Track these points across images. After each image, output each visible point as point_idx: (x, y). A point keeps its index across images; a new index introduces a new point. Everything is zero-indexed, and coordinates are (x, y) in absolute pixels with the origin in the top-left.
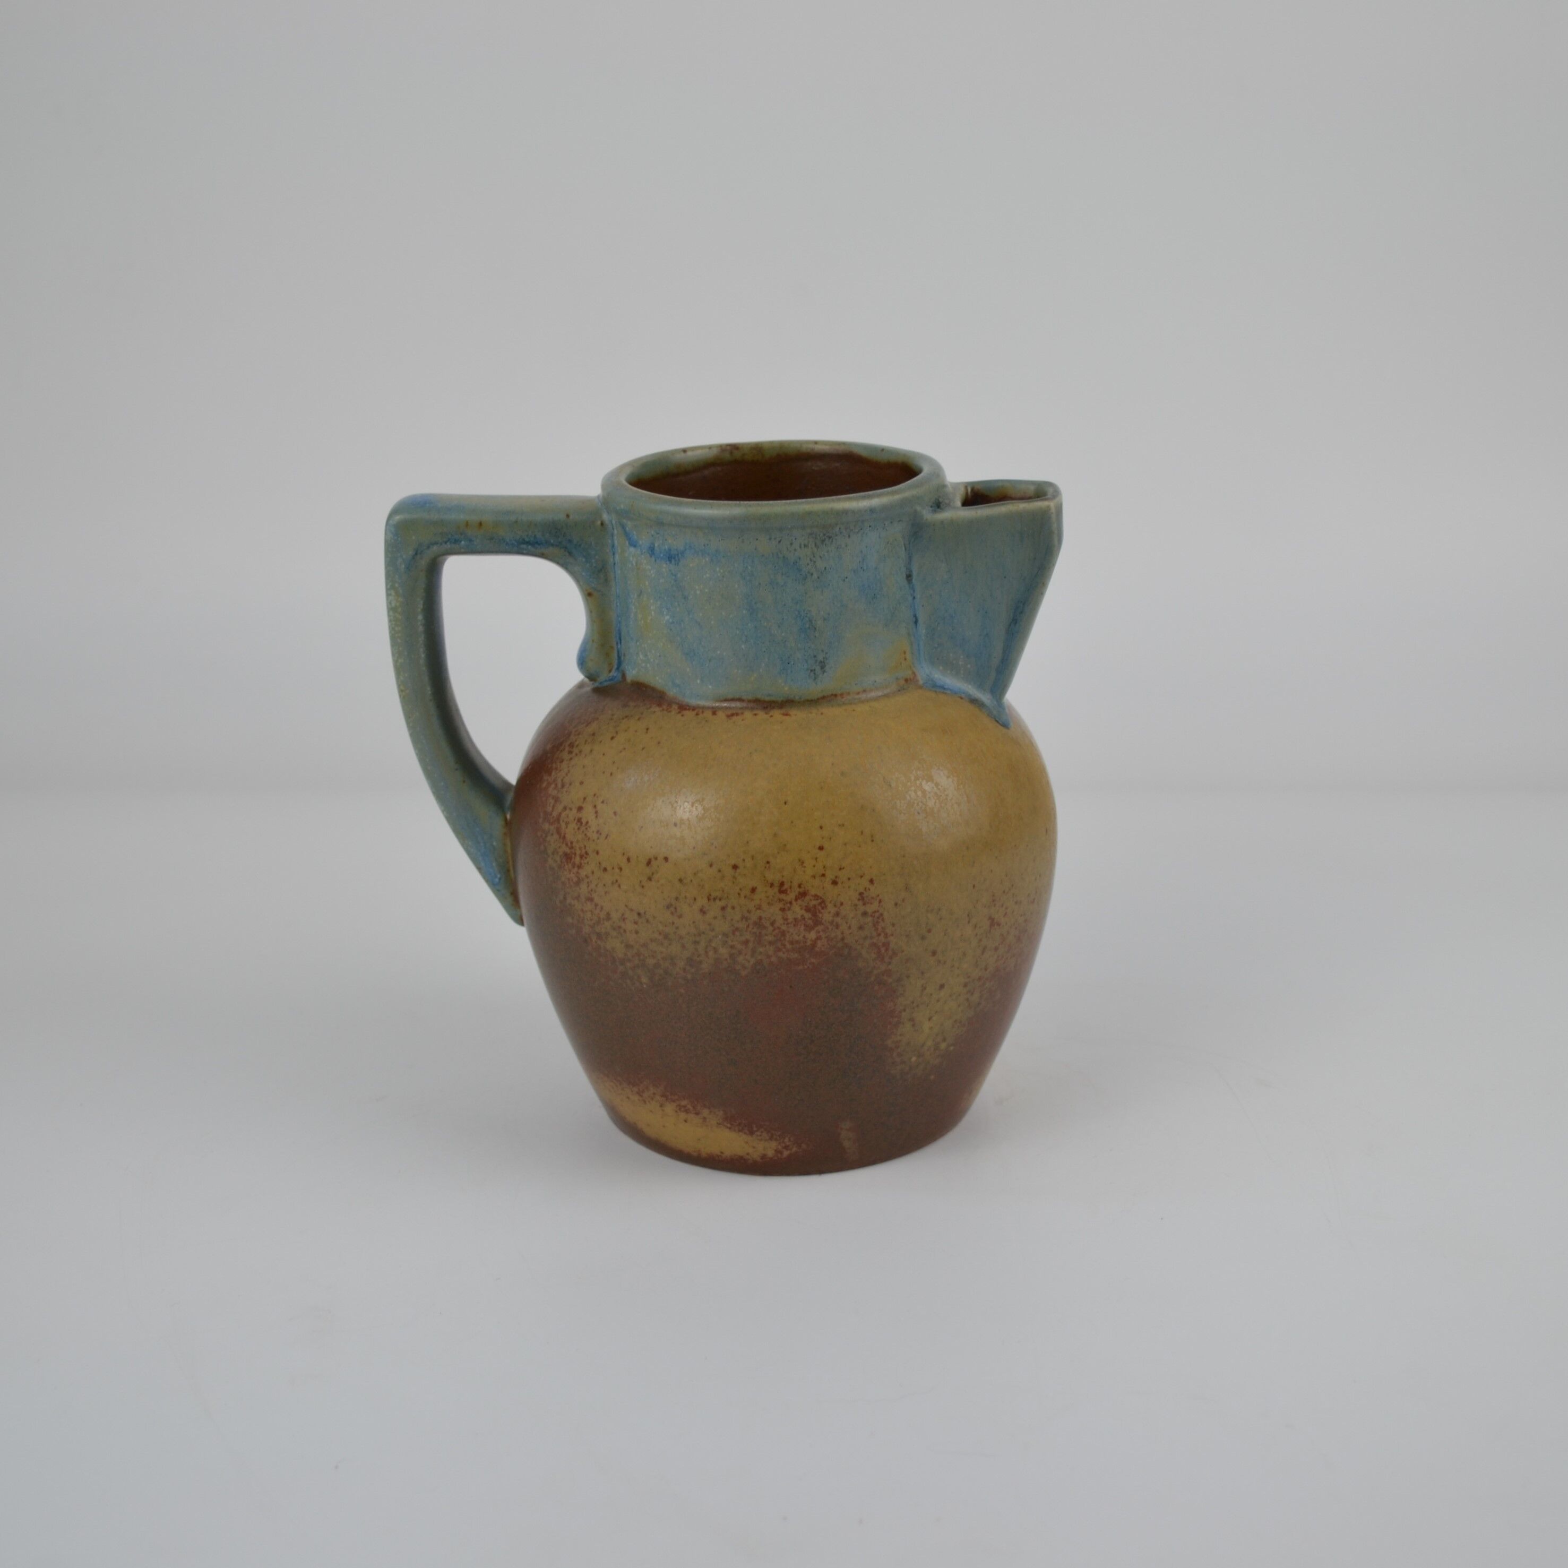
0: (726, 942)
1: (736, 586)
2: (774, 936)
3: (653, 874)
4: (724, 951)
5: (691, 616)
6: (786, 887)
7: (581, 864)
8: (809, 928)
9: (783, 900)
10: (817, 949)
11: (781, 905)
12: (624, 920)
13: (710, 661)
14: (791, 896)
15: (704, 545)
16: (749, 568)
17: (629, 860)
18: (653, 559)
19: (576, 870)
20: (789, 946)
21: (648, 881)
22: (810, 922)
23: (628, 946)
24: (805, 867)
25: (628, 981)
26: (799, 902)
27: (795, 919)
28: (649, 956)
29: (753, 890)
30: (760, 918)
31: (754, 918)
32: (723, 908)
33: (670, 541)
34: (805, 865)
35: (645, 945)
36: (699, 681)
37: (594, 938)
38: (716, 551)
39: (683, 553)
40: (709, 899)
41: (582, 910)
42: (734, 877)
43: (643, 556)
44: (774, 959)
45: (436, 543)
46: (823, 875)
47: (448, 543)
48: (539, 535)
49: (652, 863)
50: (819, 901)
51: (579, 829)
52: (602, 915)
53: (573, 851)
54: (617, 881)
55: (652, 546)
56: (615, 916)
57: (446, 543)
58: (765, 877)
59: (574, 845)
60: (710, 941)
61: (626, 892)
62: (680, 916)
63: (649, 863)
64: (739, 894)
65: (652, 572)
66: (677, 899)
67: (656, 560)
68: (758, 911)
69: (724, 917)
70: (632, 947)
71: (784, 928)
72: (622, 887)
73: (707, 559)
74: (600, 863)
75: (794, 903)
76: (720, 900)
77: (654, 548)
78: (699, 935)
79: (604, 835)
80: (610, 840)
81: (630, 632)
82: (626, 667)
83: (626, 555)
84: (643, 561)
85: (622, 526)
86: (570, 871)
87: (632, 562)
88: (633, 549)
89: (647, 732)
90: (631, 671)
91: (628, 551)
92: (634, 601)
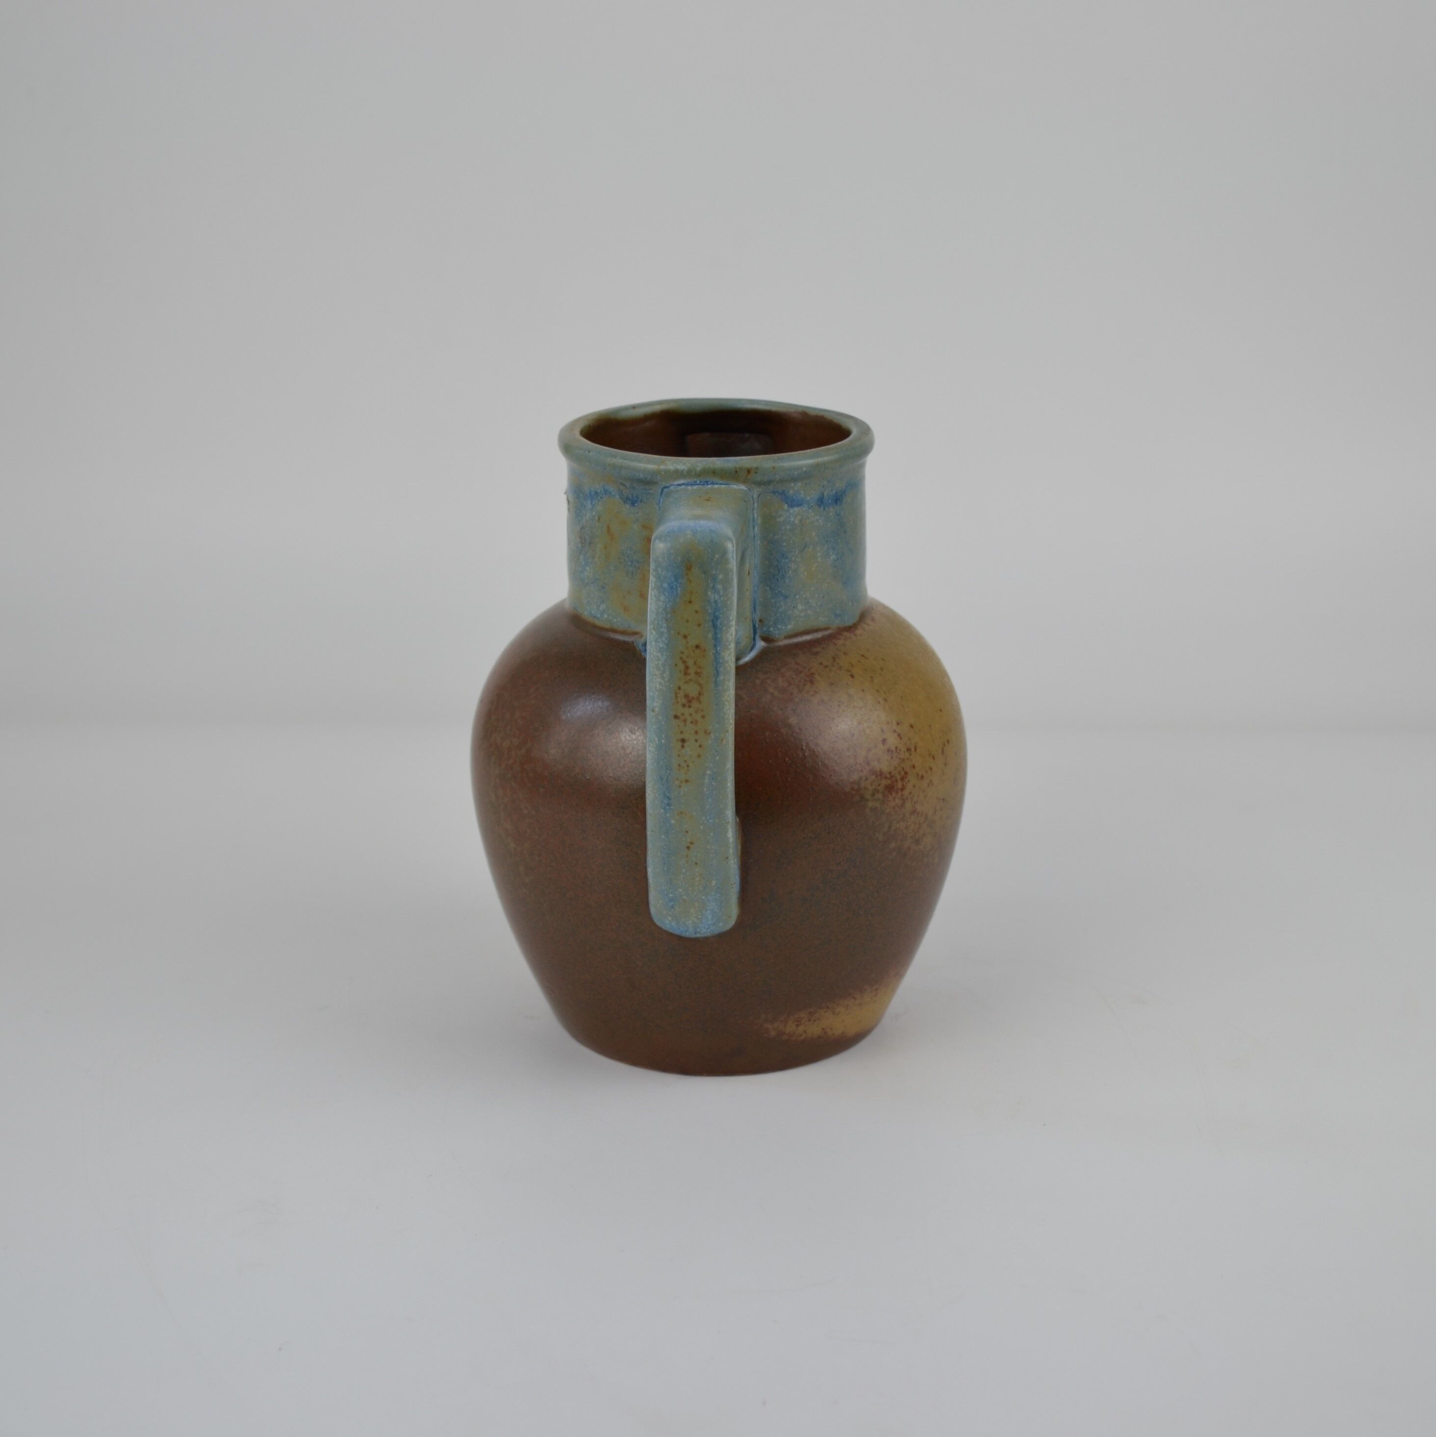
7: (903, 786)
18: (822, 508)
19: (899, 794)
37: (913, 846)
41: (906, 827)
43: (810, 510)
51: (892, 758)
52: (922, 820)
53: (893, 779)
55: (822, 496)
59: (893, 774)
65: (820, 521)
67: (824, 509)
74: (917, 775)
77: (823, 498)
79: (913, 750)
80: (918, 750)
81: (783, 592)
82: (771, 629)
83: (782, 519)
84: (810, 515)
85: (779, 493)
86: (894, 799)
87: (793, 522)
88: (796, 509)
89: (867, 658)
90: (783, 628)
91: (788, 514)
92: (793, 558)
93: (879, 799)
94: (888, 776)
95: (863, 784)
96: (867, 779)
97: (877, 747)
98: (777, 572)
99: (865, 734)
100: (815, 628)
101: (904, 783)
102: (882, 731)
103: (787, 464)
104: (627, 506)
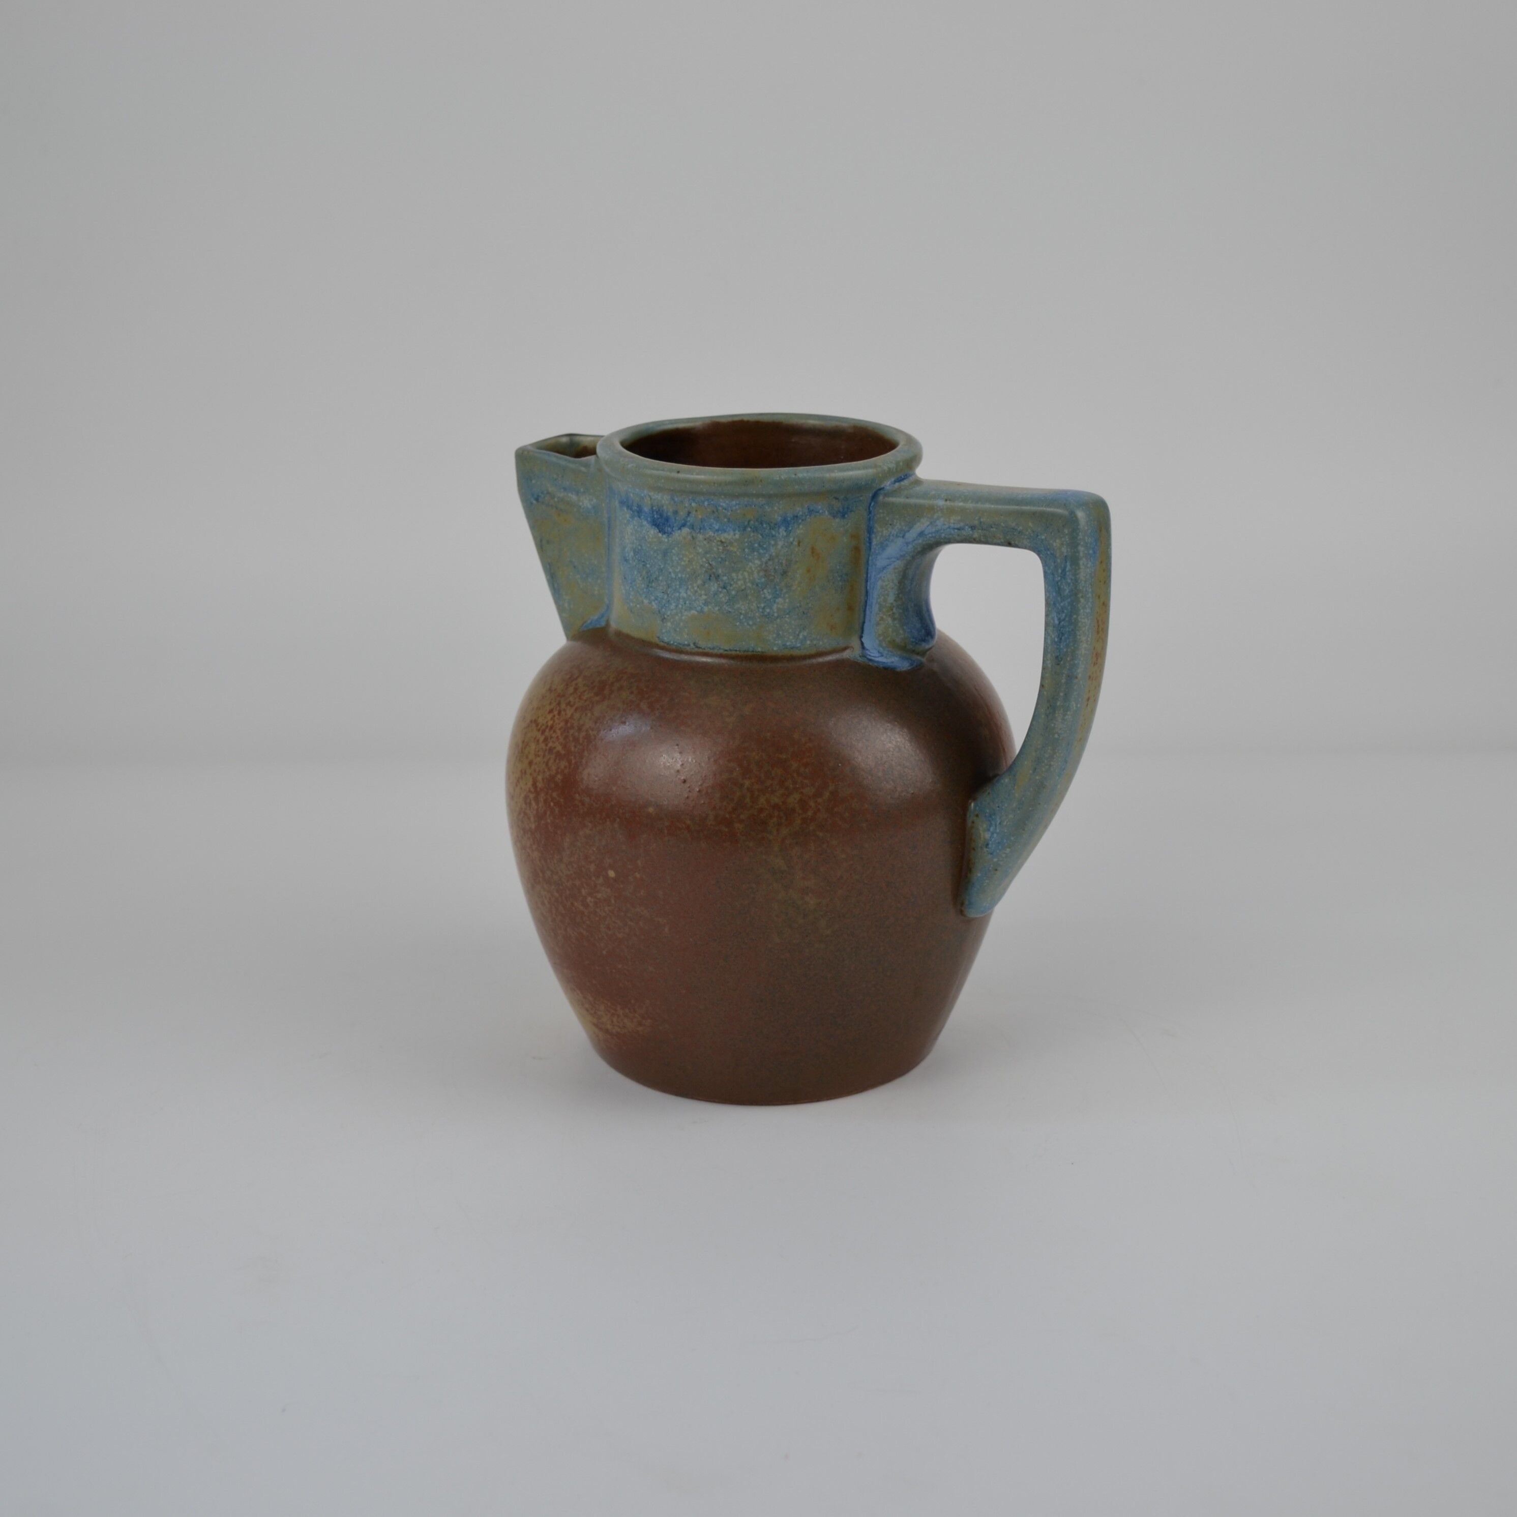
104: (837, 520)
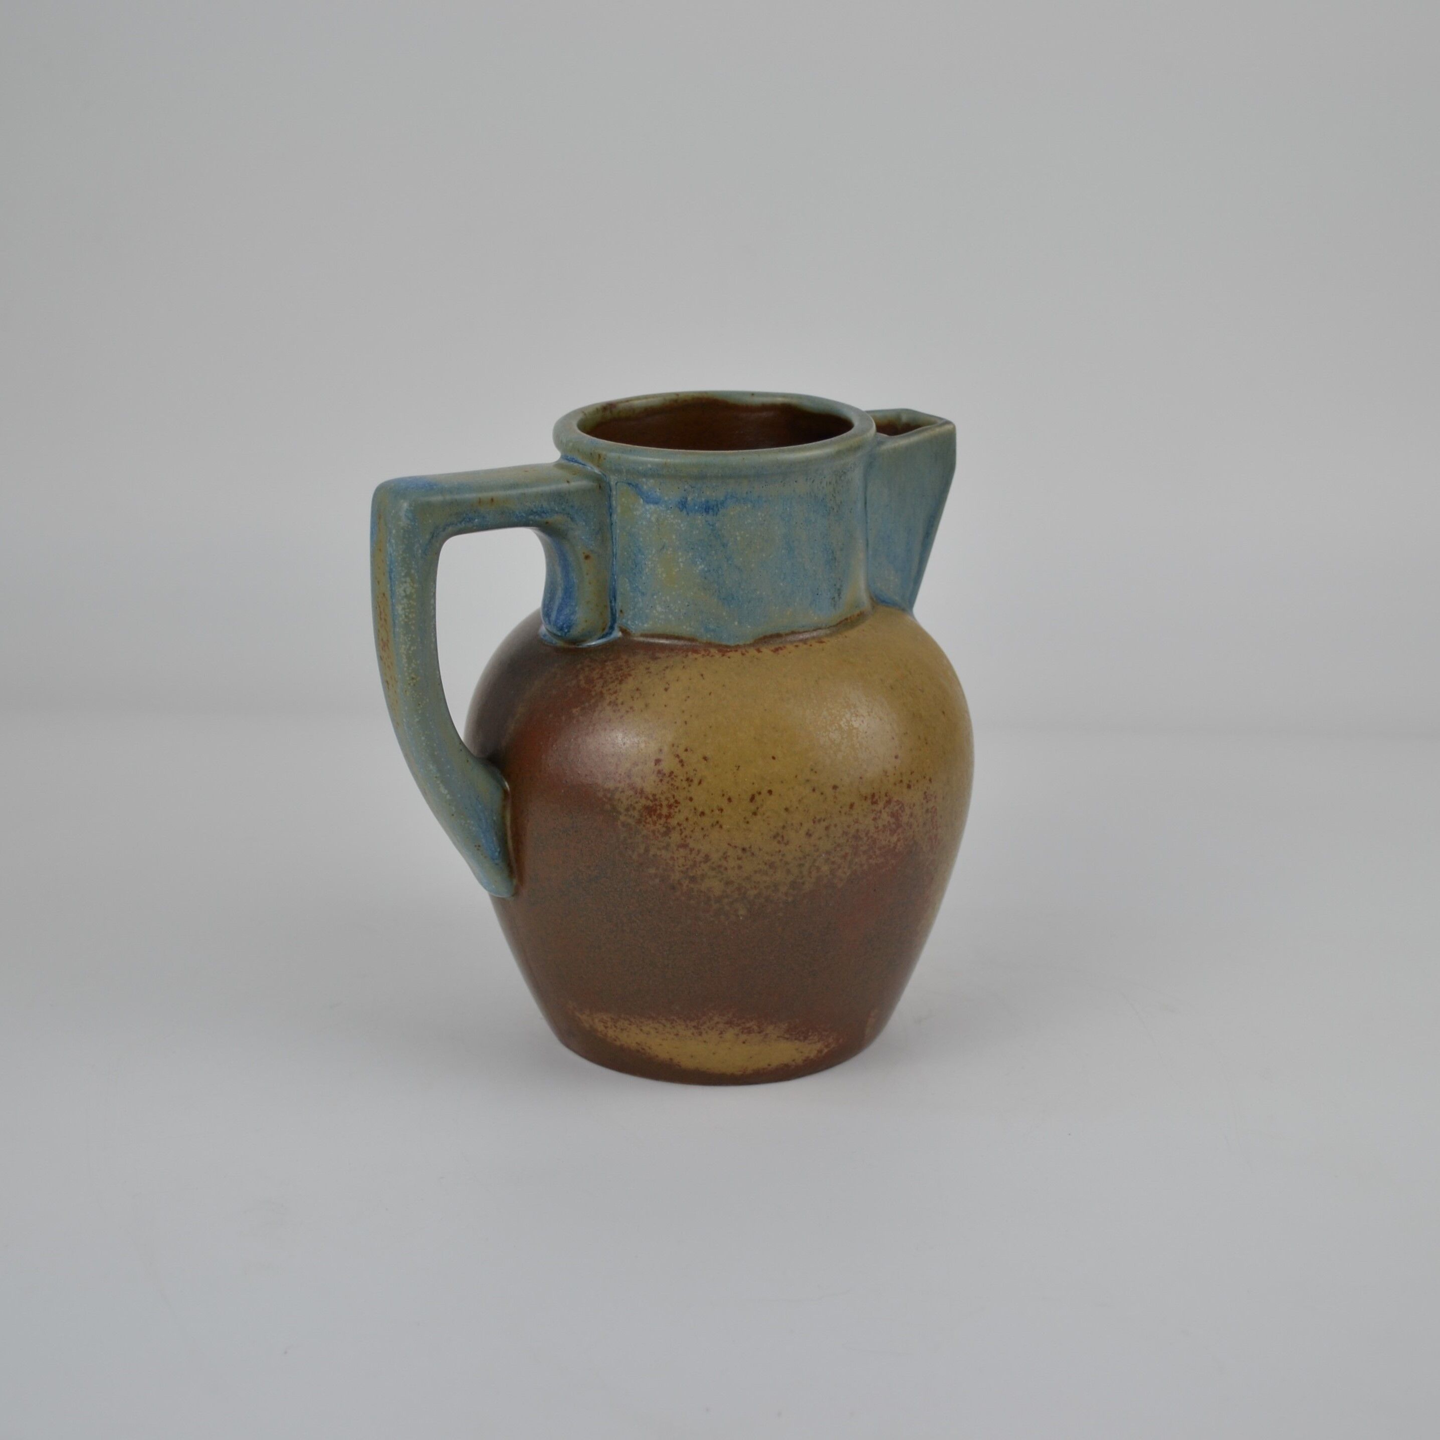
0: (828, 859)
1: (776, 528)
2: (868, 845)
3: (758, 808)
4: (825, 868)
5: (730, 562)
6: (876, 797)
7: (670, 814)
8: (893, 832)
9: (875, 810)
10: (897, 850)
11: (873, 815)
12: (725, 858)
13: (749, 602)
14: (881, 804)
15: (747, 493)
16: (788, 509)
17: (730, 800)
18: (685, 512)
19: (663, 821)
20: (878, 852)
21: (754, 816)
22: (894, 826)
23: (728, 883)
24: (888, 776)
25: (722, 917)
26: (887, 810)
27: (884, 826)
28: (751, 888)
29: (852, 806)
30: (858, 831)
31: (852, 831)
32: (827, 828)
33: (708, 493)
34: (888, 774)
35: (748, 878)
36: (736, 623)
37: (686, 882)
38: (759, 497)
39: (722, 503)
40: (814, 822)
41: (672, 858)
42: (835, 797)
43: (669, 511)
44: (865, 867)
45: (452, 524)
46: (901, 781)
47: (463, 523)
48: (545, 505)
49: (755, 798)
50: (900, 805)
51: (661, 781)
52: (699, 858)
53: (657, 803)
54: (717, 822)
55: (683, 500)
56: (715, 857)
57: (461, 523)
58: (860, 792)
59: (657, 797)
60: (815, 861)
61: (729, 831)
62: (787, 844)
63: (752, 799)
64: (840, 812)
65: (682, 525)
66: (784, 827)
67: (688, 514)
68: (856, 824)
69: (828, 836)
70: (732, 882)
71: (875, 836)
72: (724, 827)
73: (749, 506)
74: (695, 809)
75: (883, 811)
76: (824, 820)
77: (685, 502)
78: (805, 857)
79: (696, 781)
80: (704, 784)
81: (640, 588)
82: (629, 623)
83: (638, 513)
84: (668, 516)
85: (633, 486)
86: (655, 823)
87: (650, 519)
88: (652, 506)
89: (704, 679)
90: (640, 624)
91: (643, 509)
92: (650, 556)
93: (634, 817)
94: (651, 797)
95: (617, 796)
96: (623, 792)
97: (646, 764)
98: (634, 566)
99: (638, 747)
100: (676, 635)
101: (672, 811)
102: (661, 750)
103: (632, 458)
